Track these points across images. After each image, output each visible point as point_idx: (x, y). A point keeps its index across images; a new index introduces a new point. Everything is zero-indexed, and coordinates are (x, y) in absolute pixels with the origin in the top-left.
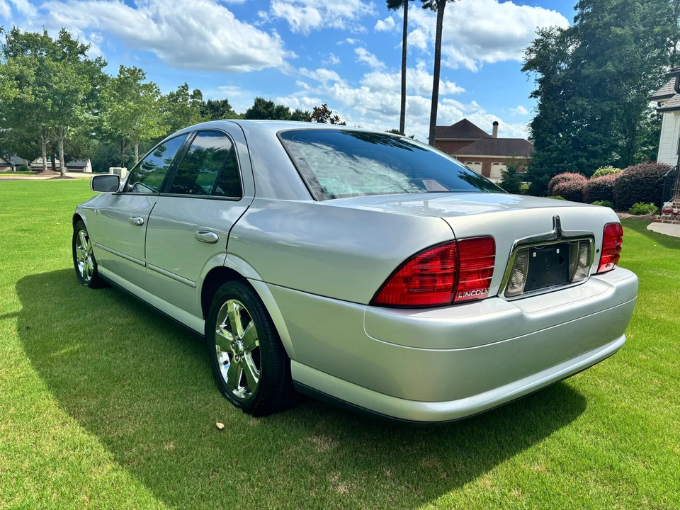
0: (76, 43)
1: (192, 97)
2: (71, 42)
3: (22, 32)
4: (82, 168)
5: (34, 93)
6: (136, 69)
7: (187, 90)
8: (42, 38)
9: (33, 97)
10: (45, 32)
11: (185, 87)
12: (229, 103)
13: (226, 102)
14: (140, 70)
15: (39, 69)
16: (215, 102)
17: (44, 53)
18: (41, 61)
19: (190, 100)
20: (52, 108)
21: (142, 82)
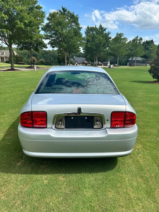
0: (103, 28)
1: (139, 40)
2: (102, 28)
3: (90, 27)
4: (107, 64)
5: (91, 44)
6: (121, 33)
7: (138, 38)
8: (95, 28)
9: (90, 45)
10: (96, 26)
11: (137, 37)
12: (153, 41)
13: (152, 40)
14: (122, 34)
15: (93, 37)
16: (148, 41)
17: (95, 32)
18: (94, 35)
19: (138, 42)
20: (95, 48)
21: (122, 37)
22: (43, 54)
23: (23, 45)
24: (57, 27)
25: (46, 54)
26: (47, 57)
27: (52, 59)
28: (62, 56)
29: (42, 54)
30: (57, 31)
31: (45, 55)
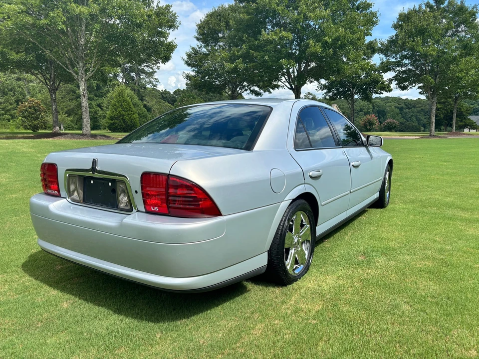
22: (401, 109)
23: (337, 90)
24: (413, 41)
25: (409, 108)
26: (412, 116)
27: (423, 118)
28: (446, 110)
29: (398, 108)
30: (412, 49)
31: (407, 110)
